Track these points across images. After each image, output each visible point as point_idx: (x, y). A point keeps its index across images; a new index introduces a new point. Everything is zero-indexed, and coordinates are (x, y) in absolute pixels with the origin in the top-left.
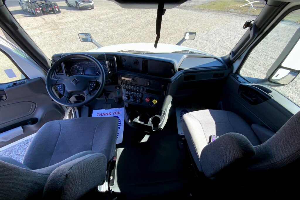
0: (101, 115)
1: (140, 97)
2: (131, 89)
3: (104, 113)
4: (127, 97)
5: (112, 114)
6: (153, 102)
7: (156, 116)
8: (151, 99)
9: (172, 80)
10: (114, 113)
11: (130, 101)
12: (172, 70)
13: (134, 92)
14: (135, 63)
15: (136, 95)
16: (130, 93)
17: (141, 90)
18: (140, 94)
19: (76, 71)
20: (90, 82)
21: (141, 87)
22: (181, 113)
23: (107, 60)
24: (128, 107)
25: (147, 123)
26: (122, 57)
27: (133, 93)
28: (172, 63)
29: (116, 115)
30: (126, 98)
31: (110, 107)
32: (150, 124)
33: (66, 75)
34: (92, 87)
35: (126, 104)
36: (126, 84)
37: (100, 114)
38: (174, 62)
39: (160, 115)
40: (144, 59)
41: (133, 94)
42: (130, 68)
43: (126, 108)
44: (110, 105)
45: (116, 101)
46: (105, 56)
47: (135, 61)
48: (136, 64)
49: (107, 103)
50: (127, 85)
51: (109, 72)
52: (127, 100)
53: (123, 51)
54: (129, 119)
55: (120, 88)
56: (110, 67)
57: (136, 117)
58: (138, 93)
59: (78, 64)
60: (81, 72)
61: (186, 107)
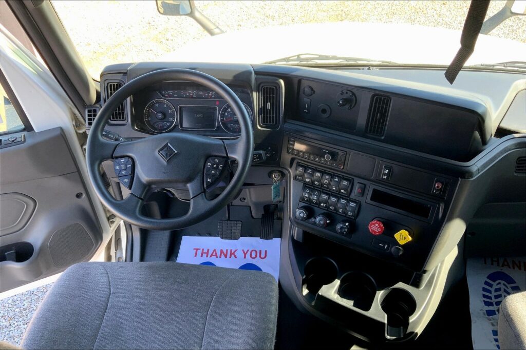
0: (205, 255)
1: (350, 213)
2: (322, 185)
3: (215, 251)
4: (303, 208)
5: (239, 254)
6: (397, 236)
7: (400, 285)
8: (391, 228)
9: (474, 169)
10: (245, 254)
11: (314, 223)
12: (477, 134)
13: (330, 194)
14: (347, 101)
15: (335, 205)
16: (315, 198)
17: (357, 189)
18: (352, 204)
19: (160, 115)
20: (208, 157)
21: (356, 180)
22: (486, 283)
23: (258, 90)
24: (301, 240)
25: (368, 308)
26: (305, 84)
27: (325, 197)
28: (480, 111)
29: (254, 262)
30: (300, 213)
31: (238, 233)
32: (376, 312)
33: (133, 125)
34: (213, 172)
35: (296, 232)
36: (306, 168)
37: (203, 253)
38: (486, 109)
39: (416, 284)
40: (377, 92)
41: (326, 202)
42: (325, 116)
43: (295, 243)
44: (239, 225)
46: (253, 76)
47: (345, 96)
48: (347, 107)
49: (229, 219)
50: (310, 171)
51: (259, 127)
52: (304, 219)
53: (302, 57)
54: (303, 284)
55: (283, 175)
56: (263, 110)
57: (329, 281)
58: (343, 201)
59: (167, 95)
60: (174, 120)
61: (506, 263)
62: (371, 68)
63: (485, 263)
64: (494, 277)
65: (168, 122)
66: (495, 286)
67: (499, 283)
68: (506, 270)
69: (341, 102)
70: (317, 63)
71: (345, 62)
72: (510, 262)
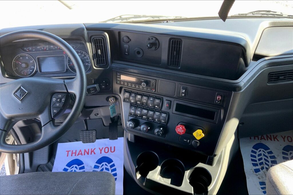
0: (74, 155)
1: (163, 121)
2: (142, 104)
3: (80, 151)
4: (131, 120)
5: (97, 151)
6: (195, 134)
7: (200, 165)
8: (190, 128)
9: (242, 84)
10: (101, 151)
11: (140, 130)
12: (242, 60)
13: (148, 109)
14: (153, 45)
15: (153, 117)
16: (139, 113)
17: (166, 104)
18: (164, 115)
19: (24, 65)
20: (53, 94)
21: (165, 98)
22: (252, 151)
23: (90, 41)
24: (133, 141)
25: (180, 184)
26: (123, 34)
27: (145, 111)
28: (242, 44)
29: (107, 155)
30: (130, 124)
31: (94, 137)
32: (186, 186)
33: (3, 74)
34: (58, 105)
35: (130, 136)
36: (130, 93)
37: (72, 153)
38: (246, 41)
39: (210, 163)
40: (171, 37)
41: (146, 115)
42: (140, 56)
43: (129, 143)
44: (94, 132)
45: (105, 124)
46: (86, 31)
47: (151, 41)
48: (153, 48)
49: (87, 130)
50: (133, 95)
51: (95, 68)
52: (132, 127)
53: (123, 17)
54: (136, 172)
55: (116, 99)
56: (95, 56)
57: (153, 168)
58: (157, 113)
59: (28, 51)
60: (35, 67)
61: (263, 138)
62: (169, 21)
63: (251, 139)
64: (256, 147)
65: (31, 69)
66: (258, 153)
67: (260, 151)
68: (263, 142)
69: (149, 46)
70: (133, 21)
71: (152, 19)
72: (265, 136)
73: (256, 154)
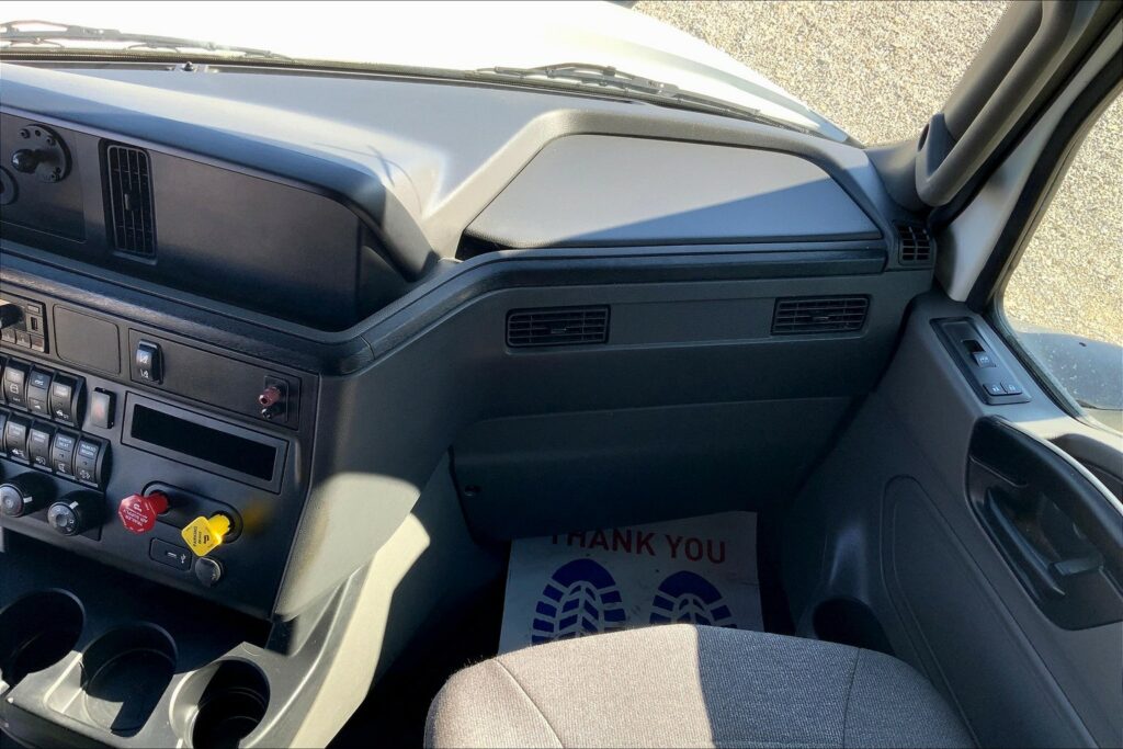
1: (85, 474)
2: (8, 397)
6: (187, 533)
7: (245, 651)
13: (31, 422)
15: (46, 453)
18: (87, 450)
21: (92, 383)
22: (551, 592)
25: (134, 728)
27: (18, 429)
32: (156, 734)
41: (22, 445)
42: (4, 199)
47: (38, 143)
53: (23, 28)
58: (63, 442)
61: (599, 540)
62: (195, 66)
63: (555, 541)
64: (565, 575)
66: (566, 598)
67: (578, 588)
68: (598, 556)
69: (16, 161)
70: (62, 47)
71: (144, 49)
72: (609, 534)
73: (558, 600)
